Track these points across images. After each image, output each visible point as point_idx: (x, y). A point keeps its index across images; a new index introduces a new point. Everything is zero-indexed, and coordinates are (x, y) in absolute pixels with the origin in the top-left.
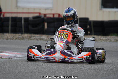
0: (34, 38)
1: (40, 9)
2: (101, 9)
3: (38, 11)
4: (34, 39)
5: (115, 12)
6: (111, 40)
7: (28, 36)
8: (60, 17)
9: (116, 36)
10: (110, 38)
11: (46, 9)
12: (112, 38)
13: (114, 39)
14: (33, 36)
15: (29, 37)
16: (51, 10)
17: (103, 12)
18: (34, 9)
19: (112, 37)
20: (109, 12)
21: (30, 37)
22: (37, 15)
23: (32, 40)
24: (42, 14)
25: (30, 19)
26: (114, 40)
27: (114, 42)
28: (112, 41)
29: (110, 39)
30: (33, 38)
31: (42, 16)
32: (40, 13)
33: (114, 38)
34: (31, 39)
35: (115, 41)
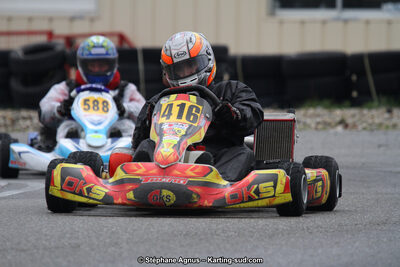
0: (28, 123)
1: (51, 19)
2: (272, 13)
3: (44, 26)
4: (28, 127)
5: (324, 22)
6: (305, 124)
7: (4, 118)
8: (126, 46)
9: (326, 107)
10: (305, 115)
11: (72, 19)
12: (311, 116)
13: (318, 120)
14: (24, 118)
15: (8, 122)
16: (92, 20)
17: (281, 22)
18: (30, 19)
19: (311, 111)
20: (303, 23)
21: (14, 122)
22: (42, 39)
23: (19, 131)
24: (59, 37)
25: (13, 55)
26: (318, 123)
27: (316, 129)
28: (309, 126)
29: (303, 120)
30: (22, 124)
31: (60, 44)
32: (50, 34)
33: (318, 116)
34: (18, 127)
35: (320, 126)
